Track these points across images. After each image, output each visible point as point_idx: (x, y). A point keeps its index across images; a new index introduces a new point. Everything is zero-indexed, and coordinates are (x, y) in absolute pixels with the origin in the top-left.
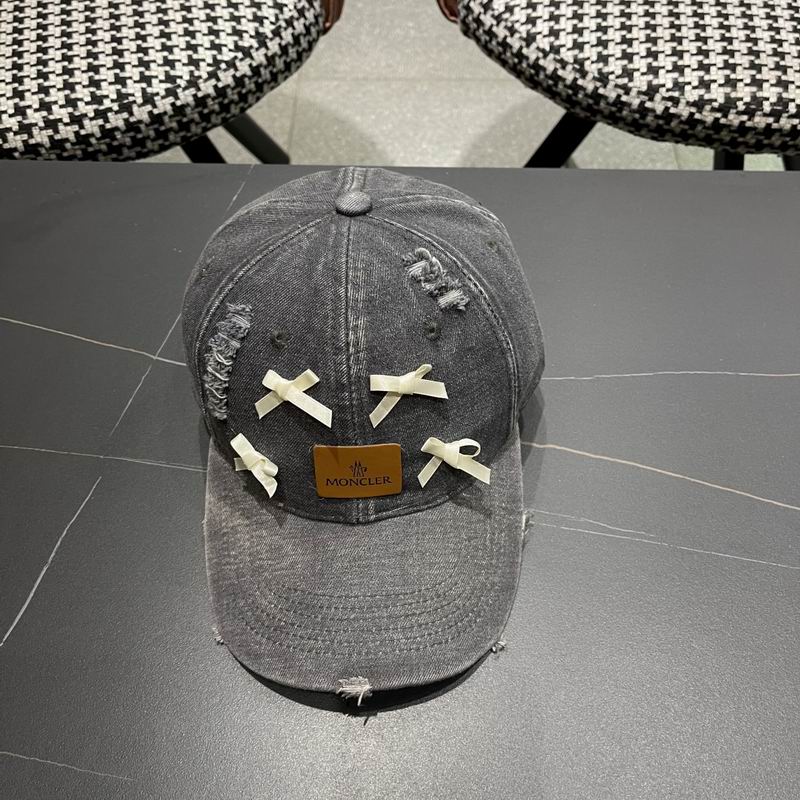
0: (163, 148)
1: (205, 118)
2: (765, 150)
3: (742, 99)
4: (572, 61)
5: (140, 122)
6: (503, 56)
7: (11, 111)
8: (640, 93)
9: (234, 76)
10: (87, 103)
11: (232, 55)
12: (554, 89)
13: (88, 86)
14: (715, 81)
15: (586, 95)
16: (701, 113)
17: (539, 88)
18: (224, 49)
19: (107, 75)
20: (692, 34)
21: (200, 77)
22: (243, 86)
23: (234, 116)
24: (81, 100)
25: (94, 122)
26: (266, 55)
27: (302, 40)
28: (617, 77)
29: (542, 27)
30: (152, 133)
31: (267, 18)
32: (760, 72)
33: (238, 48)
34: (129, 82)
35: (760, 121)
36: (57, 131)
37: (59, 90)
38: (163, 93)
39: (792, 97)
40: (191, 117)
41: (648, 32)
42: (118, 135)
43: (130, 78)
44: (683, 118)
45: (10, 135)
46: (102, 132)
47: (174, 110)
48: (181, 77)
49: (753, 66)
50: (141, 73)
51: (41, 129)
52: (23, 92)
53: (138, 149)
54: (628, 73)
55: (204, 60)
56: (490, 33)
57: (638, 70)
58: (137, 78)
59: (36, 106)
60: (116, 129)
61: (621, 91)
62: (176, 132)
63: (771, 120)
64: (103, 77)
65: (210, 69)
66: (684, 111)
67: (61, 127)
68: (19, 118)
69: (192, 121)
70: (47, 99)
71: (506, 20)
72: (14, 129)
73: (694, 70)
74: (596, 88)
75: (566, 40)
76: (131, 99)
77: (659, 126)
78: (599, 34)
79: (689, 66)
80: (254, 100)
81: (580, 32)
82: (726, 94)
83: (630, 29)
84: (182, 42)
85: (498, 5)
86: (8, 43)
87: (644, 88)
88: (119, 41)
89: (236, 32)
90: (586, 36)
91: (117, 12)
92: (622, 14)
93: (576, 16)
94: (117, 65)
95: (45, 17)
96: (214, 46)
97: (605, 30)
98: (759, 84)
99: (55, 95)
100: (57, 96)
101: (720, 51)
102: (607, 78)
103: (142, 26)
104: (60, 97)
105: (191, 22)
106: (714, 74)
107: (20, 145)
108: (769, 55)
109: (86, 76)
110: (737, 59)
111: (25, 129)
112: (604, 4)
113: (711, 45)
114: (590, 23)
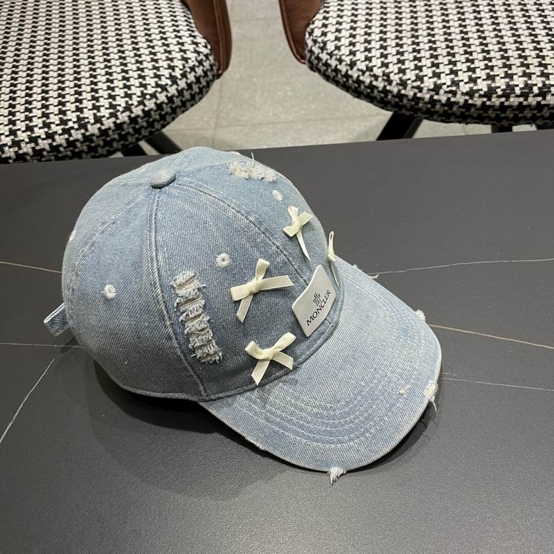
0: (110, 153)
1: (137, 131)
2: (521, 122)
3: (499, 87)
4: (381, 75)
5: (93, 135)
6: (336, 79)
7: (7, 133)
8: (429, 90)
9: (156, 103)
10: (57, 125)
11: (154, 90)
12: (372, 95)
13: (58, 114)
14: (480, 77)
15: (393, 96)
16: (472, 99)
17: (362, 96)
18: (149, 87)
19: (70, 107)
20: (461, 51)
21: (132, 104)
22: (162, 109)
23: (157, 130)
24: (53, 123)
25: (62, 137)
26: (177, 89)
27: (202, 80)
28: (413, 82)
29: (360, 56)
30: (101, 143)
31: (177, 67)
32: (510, 69)
33: (157, 85)
34: (85, 110)
35: (514, 101)
36: (37, 144)
37: (39, 118)
38: (107, 115)
39: (534, 83)
40: (127, 130)
41: (432, 52)
42: (78, 144)
43: (86, 108)
44: (460, 104)
45: (6, 149)
46: (67, 143)
47: (115, 126)
48: (120, 105)
49: (505, 66)
50: (93, 104)
51: (27, 143)
52: (15, 121)
53: (93, 154)
54: (420, 78)
55: (135, 94)
56: (327, 65)
57: (426, 76)
58: (90, 107)
59: (24, 129)
60: (77, 140)
61: (416, 91)
62: (118, 141)
63: (522, 99)
64: (68, 108)
65: (139, 99)
66: (460, 99)
67: (40, 141)
68: (12, 137)
69: (128, 133)
70: (31, 124)
71: (336, 55)
72: (9, 144)
73: (464, 72)
74: (400, 91)
75: (377, 62)
76: (86, 120)
77: (445, 111)
78: (398, 56)
79: (461, 70)
80: (171, 119)
81: (385, 56)
82: (488, 85)
83: (419, 51)
84: (121, 84)
85: (330, 47)
86: (7, 93)
87: (432, 87)
88: (79, 86)
89: (156, 76)
90: (390, 59)
91: (79, 70)
92: (413, 43)
93: (382, 47)
94: (77, 100)
95: (31, 76)
96: (142, 85)
97: (402, 54)
98: (510, 76)
99: (36, 121)
100: (38, 122)
101: (482, 59)
102: (406, 83)
103: (95, 77)
104: (39, 122)
105: (126, 72)
106: (479, 73)
107: (13, 155)
108: (516, 58)
109: (56, 108)
110: (494, 62)
111: (16, 144)
112: (401, 39)
113: (475, 55)
114: (392, 50)
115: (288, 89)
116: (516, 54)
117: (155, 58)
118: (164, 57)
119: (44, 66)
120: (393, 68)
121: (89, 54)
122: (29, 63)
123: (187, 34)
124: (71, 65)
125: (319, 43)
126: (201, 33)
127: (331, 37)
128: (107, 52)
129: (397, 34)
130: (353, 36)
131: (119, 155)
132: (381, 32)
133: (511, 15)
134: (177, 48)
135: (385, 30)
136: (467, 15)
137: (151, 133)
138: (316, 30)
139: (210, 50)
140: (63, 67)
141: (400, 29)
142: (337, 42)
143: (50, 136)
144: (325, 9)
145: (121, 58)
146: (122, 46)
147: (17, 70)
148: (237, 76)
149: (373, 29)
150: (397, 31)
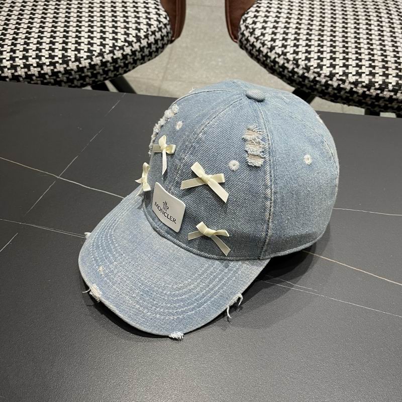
0: (83, 85)
1: (106, 72)
2: (388, 111)
3: (377, 82)
4: (292, 59)
5: (72, 70)
6: (258, 57)
7: (8, 58)
8: (325, 76)
9: (122, 54)
10: (46, 58)
11: (123, 44)
12: (283, 73)
13: (48, 50)
14: (364, 73)
15: (298, 76)
16: (356, 88)
17: (275, 73)
18: (119, 41)
19: (58, 46)
20: (354, 51)
21: (105, 52)
22: (127, 59)
23: (121, 74)
24: (44, 56)
25: (49, 67)
26: (140, 46)
27: (159, 42)
28: (315, 68)
29: (279, 43)
30: (77, 77)
31: (142, 29)
32: (387, 70)
33: (126, 41)
35: (386, 94)
36: (29, 70)
37: (34, 51)
38: (85, 57)
40: (98, 71)
41: (332, 48)
42: (60, 75)
43: (70, 49)
44: (347, 90)
45: (6, 70)
46: (52, 73)
47: (90, 66)
48: (95, 51)
49: (384, 67)
50: (76, 47)
51: (22, 68)
52: (15, 50)
53: (70, 84)
55: (108, 44)
56: (253, 46)
57: (325, 65)
58: (73, 49)
59: (21, 57)
60: (60, 72)
61: (316, 75)
62: (90, 78)
63: (392, 94)
64: (56, 47)
65: (111, 49)
66: (348, 86)
67: (32, 68)
68: (11, 62)
69: (99, 73)
70: (27, 54)
71: (261, 39)
72: (8, 67)
73: (354, 67)
74: (304, 73)
75: (290, 49)
76: (69, 58)
77: (334, 93)
78: (307, 48)
79: (351, 65)
80: (132, 68)
81: (297, 46)
82: (369, 79)
83: (322, 47)
84: (99, 35)
85: (258, 33)
86: (13, 28)
87: (328, 74)
88: (67, 32)
89: (126, 34)
90: (300, 49)
91: (69, 20)
92: (319, 40)
93: (296, 39)
94: (64, 42)
95: (33, 19)
96: (114, 39)
97: (310, 46)
98: (387, 76)
99: (31, 53)
101: (368, 59)
102: (309, 68)
103: (80, 27)
104: (33, 54)
105: (104, 27)
106: (364, 69)
107: (10, 75)
108: (392, 63)
109: (48, 46)
110: (376, 63)
111: (14, 67)
112: (310, 35)
113: (363, 56)
114: (302, 43)
115: (220, 60)
116: (393, 60)
117: (127, 20)
118: (133, 20)
119: (43, 13)
120: (302, 56)
121: (78, 9)
122: (32, 9)
123: (153, 6)
124: (64, 16)
125: (250, 29)
126: (163, 7)
127: (259, 25)
128: (92, 10)
129: (308, 31)
130: (276, 28)
131: (89, 88)
132: (297, 28)
133: (393, 30)
134: (144, 16)
135: (299, 27)
136: (361, 26)
137: (116, 75)
138: (249, 19)
139: (169, 21)
140: (58, 16)
141: (311, 28)
142: (263, 30)
143: (40, 65)
144: (258, 4)
145: (101, 16)
146: (103, 7)
147: (23, 13)
148: (184, 45)
149: (291, 25)
150: (308, 29)
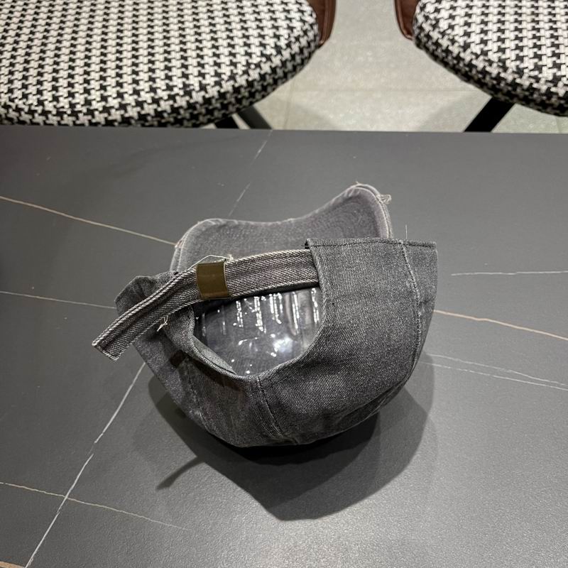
0: (210, 121)
1: (239, 101)
4: (496, 60)
5: (197, 103)
6: (446, 60)
7: (115, 95)
8: (547, 81)
9: (259, 74)
10: (163, 90)
11: (259, 59)
12: (483, 81)
13: (164, 79)
15: (507, 84)
17: (472, 81)
18: (254, 56)
19: (176, 72)
21: (237, 74)
22: (265, 80)
24: (159, 88)
25: (167, 103)
26: (281, 60)
27: (305, 51)
28: (531, 70)
29: (475, 38)
30: (203, 111)
31: (282, 36)
33: (262, 55)
34: (191, 77)
36: (143, 109)
37: (146, 82)
38: (212, 84)
40: (229, 100)
41: (553, 40)
42: (182, 111)
43: (192, 74)
45: (113, 111)
46: (171, 109)
47: (219, 95)
48: (224, 74)
50: (199, 71)
51: (133, 107)
52: (122, 83)
53: (194, 121)
55: (240, 63)
56: (437, 44)
57: (546, 65)
58: (196, 74)
59: (131, 92)
60: (181, 107)
61: (533, 81)
62: (219, 110)
64: (174, 74)
65: (244, 68)
67: (145, 106)
68: (119, 100)
69: (230, 103)
70: (138, 88)
71: (449, 34)
72: (116, 107)
74: (515, 79)
75: (492, 46)
76: (192, 87)
77: (561, 105)
78: (517, 42)
80: (271, 90)
81: (503, 41)
84: (226, 51)
85: (443, 25)
86: (113, 52)
87: (550, 78)
88: (185, 51)
89: (262, 45)
90: (507, 44)
91: (184, 33)
92: (533, 29)
93: (499, 30)
94: (183, 66)
95: (137, 36)
96: (247, 54)
97: (521, 39)
100: (144, 86)
102: (523, 71)
103: (200, 42)
104: (146, 86)
105: (232, 38)
107: (119, 118)
109: (163, 73)
111: (123, 107)
112: (520, 22)
114: (510, 35)
115: (369, 54)
117: (261, 25)
118: (269, 24)
119: (149, 26)
120: (511, 54)
121: (194, 16)
122: (134, 22)
124: (176, 27)
125: (431, 20)
127: (444, 14)
128: (212, 15)
129: (516, 17)
131: (212, 126)
132: (499, 13)
134: (282, 16)
135: (503, 11)
138: (428, 5)
139: (316, 19)
140: (168, 29)
141: (520, 11)
142: (450, 21)
145: (226, 22)
146: (227, 10)
147: (122, 28)
149: (491, 9)
150: (516, 13)
